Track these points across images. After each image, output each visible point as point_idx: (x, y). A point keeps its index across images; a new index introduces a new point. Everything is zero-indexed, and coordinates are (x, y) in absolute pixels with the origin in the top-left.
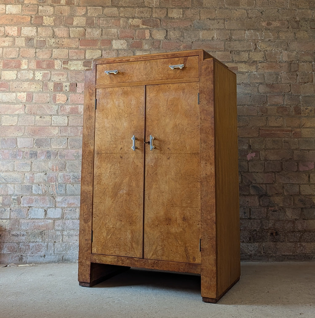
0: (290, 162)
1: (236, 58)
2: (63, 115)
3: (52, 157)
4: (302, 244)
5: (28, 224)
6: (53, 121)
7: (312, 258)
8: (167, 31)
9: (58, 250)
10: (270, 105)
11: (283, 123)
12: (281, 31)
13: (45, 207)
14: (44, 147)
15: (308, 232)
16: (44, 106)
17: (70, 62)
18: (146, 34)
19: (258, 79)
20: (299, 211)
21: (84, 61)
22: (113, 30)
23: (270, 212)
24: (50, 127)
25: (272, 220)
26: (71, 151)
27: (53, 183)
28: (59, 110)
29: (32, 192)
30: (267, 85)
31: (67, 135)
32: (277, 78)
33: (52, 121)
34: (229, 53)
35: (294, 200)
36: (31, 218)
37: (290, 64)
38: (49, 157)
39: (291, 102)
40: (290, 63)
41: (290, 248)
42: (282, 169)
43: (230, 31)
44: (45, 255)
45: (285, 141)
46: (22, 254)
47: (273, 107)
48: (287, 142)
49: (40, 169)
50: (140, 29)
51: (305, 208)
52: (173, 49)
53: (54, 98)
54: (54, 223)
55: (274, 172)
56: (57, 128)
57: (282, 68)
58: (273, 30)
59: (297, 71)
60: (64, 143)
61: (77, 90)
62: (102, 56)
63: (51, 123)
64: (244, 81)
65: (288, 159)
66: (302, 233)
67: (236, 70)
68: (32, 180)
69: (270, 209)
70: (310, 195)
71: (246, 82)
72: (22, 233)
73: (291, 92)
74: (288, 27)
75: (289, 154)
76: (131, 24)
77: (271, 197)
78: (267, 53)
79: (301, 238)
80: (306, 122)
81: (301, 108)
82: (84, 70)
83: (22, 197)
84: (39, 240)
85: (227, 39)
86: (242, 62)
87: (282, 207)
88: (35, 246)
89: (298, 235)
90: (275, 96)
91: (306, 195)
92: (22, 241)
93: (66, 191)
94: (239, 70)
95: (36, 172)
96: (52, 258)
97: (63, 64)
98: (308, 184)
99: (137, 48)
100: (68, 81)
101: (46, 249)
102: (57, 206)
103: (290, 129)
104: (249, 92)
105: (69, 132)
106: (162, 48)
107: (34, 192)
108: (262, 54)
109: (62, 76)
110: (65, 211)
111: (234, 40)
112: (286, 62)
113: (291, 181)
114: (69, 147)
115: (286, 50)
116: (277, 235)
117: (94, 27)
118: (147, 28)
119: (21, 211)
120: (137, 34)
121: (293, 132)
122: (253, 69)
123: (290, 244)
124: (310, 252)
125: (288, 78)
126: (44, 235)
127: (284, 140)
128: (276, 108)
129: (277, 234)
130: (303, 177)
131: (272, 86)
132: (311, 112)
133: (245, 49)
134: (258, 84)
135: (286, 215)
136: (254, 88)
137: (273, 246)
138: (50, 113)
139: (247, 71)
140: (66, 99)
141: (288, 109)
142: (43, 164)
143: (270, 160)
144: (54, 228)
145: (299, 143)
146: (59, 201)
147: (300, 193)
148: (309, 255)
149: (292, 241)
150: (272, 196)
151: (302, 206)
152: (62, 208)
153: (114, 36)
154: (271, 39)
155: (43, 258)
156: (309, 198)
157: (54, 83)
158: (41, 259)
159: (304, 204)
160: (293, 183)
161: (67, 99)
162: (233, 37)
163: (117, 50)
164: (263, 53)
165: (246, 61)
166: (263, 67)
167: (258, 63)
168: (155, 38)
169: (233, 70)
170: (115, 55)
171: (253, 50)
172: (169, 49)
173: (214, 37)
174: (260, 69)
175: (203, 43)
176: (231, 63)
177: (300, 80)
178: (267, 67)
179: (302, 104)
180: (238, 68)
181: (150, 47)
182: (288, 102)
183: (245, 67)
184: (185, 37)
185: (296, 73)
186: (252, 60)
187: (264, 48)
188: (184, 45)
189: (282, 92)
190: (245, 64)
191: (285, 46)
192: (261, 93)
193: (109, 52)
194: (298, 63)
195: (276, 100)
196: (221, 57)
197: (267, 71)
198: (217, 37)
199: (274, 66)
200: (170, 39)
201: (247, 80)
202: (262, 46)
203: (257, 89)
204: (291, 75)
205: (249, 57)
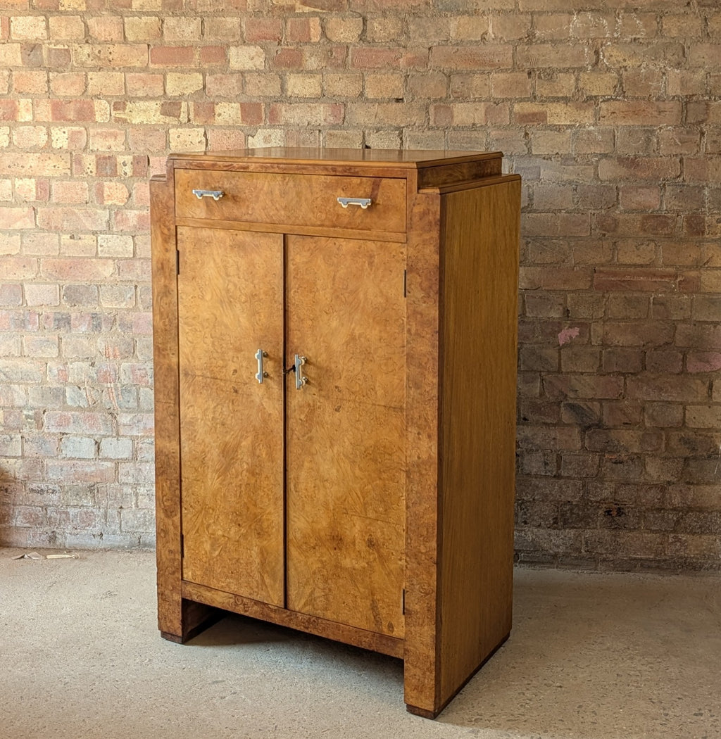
0: (666, 350)
1: (543, 90)
2: (122, 233)
3: (103, 328)
4: (680, 536)
5: (62, 470)
6: (101, 246)
7: (701, 568)
8: (365, 21)
9: (130, 524)
10: (625, 212)
11: (656, 256)
12: (667, 13)
13: (96, 435)
14: (84, 305)
15: (698, 511)
16: (76, 211)
17: (129, 105)
18: (312, 30)
19: (598, 143)
20: (678, 464)
21: (162, 102)
22: (229, 19)
23: (608, 464)
24: (94, 260)
25: (611, 481)
26: (144, 314)
27: (109, 384)
28: (113, 220)
29: (65, 402)
30: (621, 160)
31: (134, 278)
32: (648, 140)
33: (99, 247)
34: (526, 75)
35: (668, 438)
36: (68, 456)
37: (687, 104)
38: (97, 327)
39: (680, 204)
40: (686, 102)
41: (649, 545)
42: (644, 368)
43: (530, 17)
44: (102, 534)
45: (655, 302)
46: (55, 529)
47: (632, 216)
48: (662, 304)
49: (78, 354)
50: (298, 17)
51: (695, 458)
52: (380, 69)
53: (100, 193)
54: (117, 468)
55: (623, 374)
56: (111, 262)
57: (663, 114)
58: (645, 12)
59: (703, 121)
60: (129, 296)
61: (149, 173)
62: (204, 87)
63: (97, 252)
64: (560, 150)
65: (662, 343)
66: (681, 514)
67: (543, 121)
68: (63, 376)
69: (606, 457)
70: (709, 429)
71: (567, 153)
72: (50, 487)
73: (681, 178)
74: (689, 3)
75: (665, 331)
76: (273, 4)
77: (612, 431)
78: (625, 74)
79: (678, 522)
80: (716, 255)
81: (706, 219)
82: (165, 123)
83: (44, 413)
84: (87, 502)
85: (520, 39)
86: (558, 100)
87: (636, 454)
88: (81, 514)
89: (670, 516)
90: (640, 187)
91: (698, 429)
92: (51, 503)
93: (138, 402)
94: (551, 120)
95: (70, 360)
96: (117, 540)
97: (114, 110)
98: (705, 404)
99: (289, 66)
100: (128, 150)
101: (103, 521)
102: (121, 434)
103: (671, 270)
104: (571, 178)
105: (139, 271)
106: (353, 65)
107: (69, 403)
108: (611, 77)
109: (113, 139)
110: (140, 445)
111: (539, 42)
112: (676, 98)
113: (664, 396)
114: (141, 307)
115: (678, 65)
116: (620, 516)
117: (183, 14)
118: (314, 12)
119: (45, 442)
120: (289, 29)
121: (678, 280)
122: (586, 118)
123: (649, 535)
124: (697, 554)
125: (677, 141)
126: (98, 492)
127: (653, 299)
128: (640, 218)
129: (620, 512)
130: (695, 388)
131: (633, 161)
133: (568, 66)
134: (596, 156)
135: (646, 473)
136: (586, 167)
137: (608, 538)
138: (92, 227)
139: (569, 123)
140: (127, 194)
141: (670, 221)
142: (85, 342)
143: (616, 346)
144: (116, 479)
145: (692, 307)
146: (125, 422)
147: (684, 422)
148: (694, 560)
149: (654, 530)
150: (615, 427)
151: (688, 453)
152: (133, 439)
153: (234, 36)
154: (638, 36)
155: (98, 539)
156: (706, 436)
157: (96, 156)
158: (95, 542)
159: (693, 449)
160: (670, 400)
161: (130, 196)
162: (538, 33)
163: (242, 73)
164: (614, 74)
165: (568, 95)
166: (614, 113)
167: (601, 102)
168: (334, 39)
169: (534, 121)
170: (235, 84)
171: (590, 68)
172: (370, 68)
173: (486, 34)
174: (604, 117)
175: (458, 50)
176: (528, 101)
177: (709, 146)
178: (623, 112)
179: (709, 209)
180: (548, 115)
181: (323, 65)
182: (672, 203)
183: (565, 113)
184: (411, 35)
185: (701, 128)
186: (586, 94)
187: (619, 62)
188: (409, 56)
189: (658, 178)
190: (567, 104)
191: (676, 56)
192: (605, 181)
193: (221, 79)
194: (707, 100)
195: (640, 198)
196: (503, 86)
197: (624, 124)
198: (496, 33)
199: (644, 110)
200: (374, 41)
201: (569, 146)
202: (613, 58)
203: (593, 171)
204: (684, 132)
205: (576, 87)
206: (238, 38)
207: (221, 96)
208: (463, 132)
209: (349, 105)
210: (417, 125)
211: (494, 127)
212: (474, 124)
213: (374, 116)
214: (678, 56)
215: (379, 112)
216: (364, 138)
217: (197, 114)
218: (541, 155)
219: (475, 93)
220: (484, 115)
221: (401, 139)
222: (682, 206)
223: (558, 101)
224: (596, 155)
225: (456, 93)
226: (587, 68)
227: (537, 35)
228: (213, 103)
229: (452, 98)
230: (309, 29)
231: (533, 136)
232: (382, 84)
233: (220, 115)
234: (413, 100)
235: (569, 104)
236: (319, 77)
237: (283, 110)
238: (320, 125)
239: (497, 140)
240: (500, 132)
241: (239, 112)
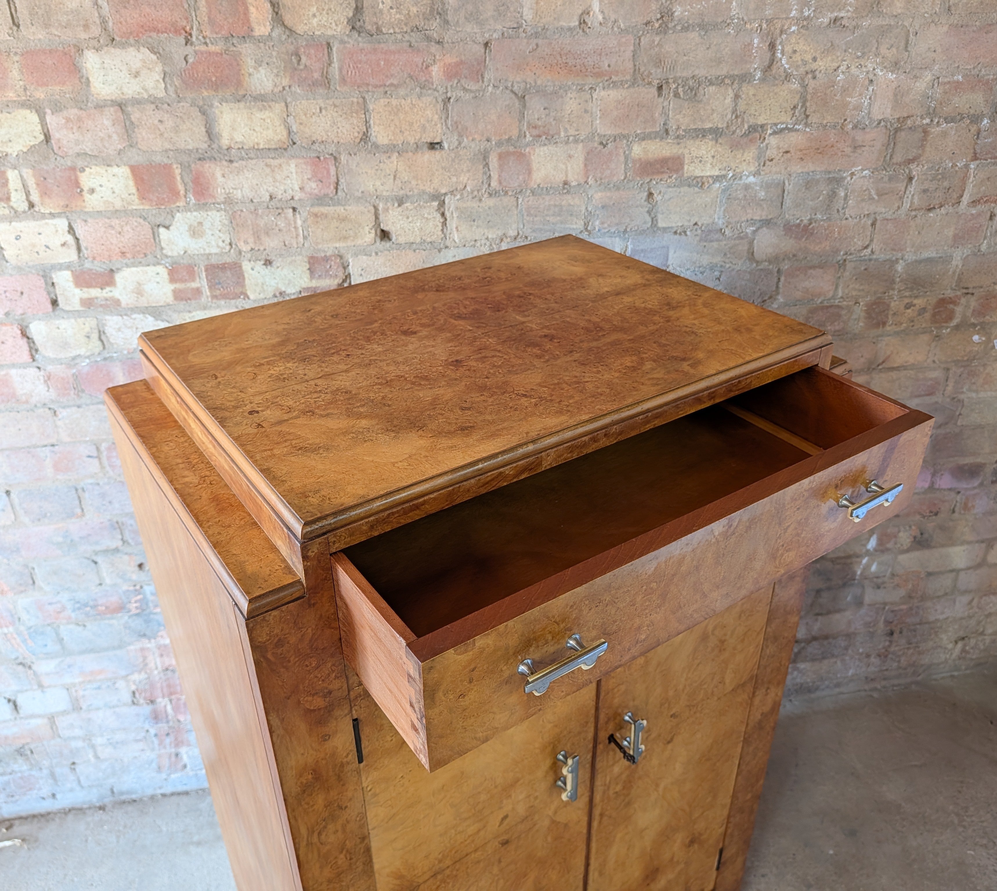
1: (681, 118)
9: (92, 778)
10: (786, 305)
13: (5, 692)
18: (252, 10)
19: (758, 203)
26: (36, 530)
30: (789, 228)
32: (833, 195)
34: (654, 91)
37: (896, 132)
39: (861, 288)
40: (895, 129)
44: (53, 795)
47: (795, 309)
52: (396, 86)
54: (53, 724)
57: (859, 151)
59: (913, 161)
62: (47, 138)
64: (701, 218)
67: (677, 171)
71: (710, 221)
73: (869, 250)
78: (812, 84)
81: (893, 304)
84: (20, 766)
85: (647, 24)
86: (703, 134)
88: (14, 781)
90: (811, 268)
93: (62, 644)
94: (690, 169)
99: (216, 86)
102: (46, 685)
104: (714, 261)
106: (343, 81)
108: (792, 92)
111: (679, 28)
112: (883, 123)
114: (26, 520)
115: (895, 66)
120: (203, 10)
122: (745, 163)
125: (873, 192)
126: (32, 753)
128: (806, 311)
131: (806, 229)
132: (919, 315)
133: (724, 72)
134: (753, 224)
136: (737, 242)
139: (717, 173)
141: (844, 312)
144: (56, 735)
146: (48, 671)
152: (67, 687)
154: (842, 14)
155: (50, 801)
162: (678, 11)
163: (121, 105)
164: (795, 86)
165: (720, 126)
166: (787, 152)
167: (770, 134)
168: (300, 29)
169: (663, 173)
170: (111, 130)
171: (759, 75)
172: (376, 86)
173: (588, 13)
174: (772, 160)
175: (537, 45)
176: (655, 138)
177: (916, 197)
178: (801, 150)
179: (900, 291)
180: (686, 161)
181: (285, 82)
182: (851, 286)
183: (713, 157)
184: (449, 18)
185: (910, 171)
186: (748, 122)
187: (805, 63)
188: (450, 59)
189: (837, 251)
190: (717, 141)
191: (894, 50)
192: (762, 262)
193: (80, 119)
194: (927, 124)
195: (807, 284)
196: (615, 113)
197: (800, 171)
198: (606, 11)
199: (832, 146)
200: (379, 30)
201: (715, 211)
202: (798, 54)
203: (746, 248)
204: (886, 179)
205: (734, 111)
206: (96, 31)
207: (86, 154)
208: (547, 198)
209: (343, 158)
210: (468, 188)
211: (600, 185)
212: (565, 183)
213: (392, 177)
214: (897, 48)
215: (400, 169)
216: (377, 217)
217: (45, 193)
218: (672, 228)
219: (568, 126)
220: (582, 166)
221: (443, 214)
222: (863, 290)
223: (703, 136)
224: (752, 222)
225: (535, 127)
226: (754, 76)
227: (676, 14)
228: (73, 169)
229: (529, 138)
230: (247, 9)
231: (660, 197)
232: (402, 116)
233: (92, 191)
234: (460, 144)
235: (720, 141)
236: (279, 107)
237: (218, 174)
238: (292, 198)
239: (603, 207)
240: (608, 194)
241: (131, 183)
